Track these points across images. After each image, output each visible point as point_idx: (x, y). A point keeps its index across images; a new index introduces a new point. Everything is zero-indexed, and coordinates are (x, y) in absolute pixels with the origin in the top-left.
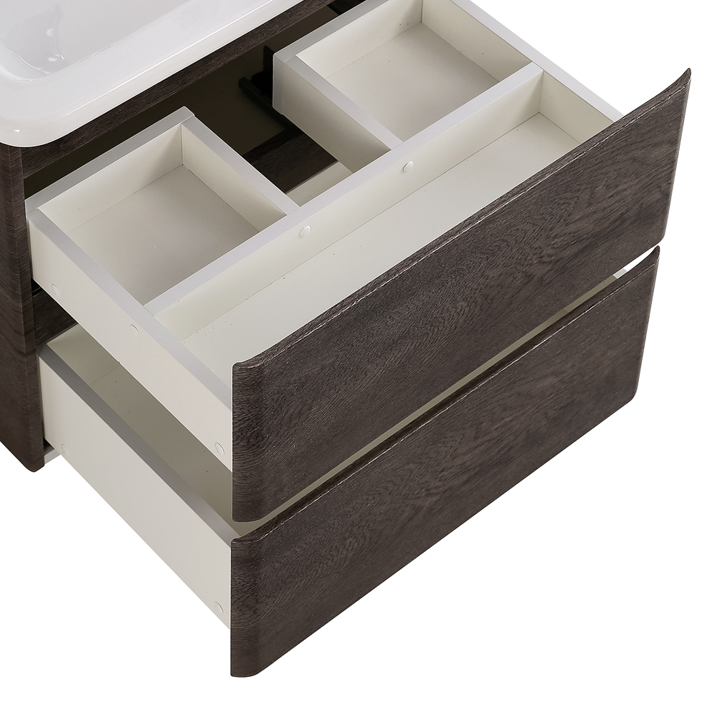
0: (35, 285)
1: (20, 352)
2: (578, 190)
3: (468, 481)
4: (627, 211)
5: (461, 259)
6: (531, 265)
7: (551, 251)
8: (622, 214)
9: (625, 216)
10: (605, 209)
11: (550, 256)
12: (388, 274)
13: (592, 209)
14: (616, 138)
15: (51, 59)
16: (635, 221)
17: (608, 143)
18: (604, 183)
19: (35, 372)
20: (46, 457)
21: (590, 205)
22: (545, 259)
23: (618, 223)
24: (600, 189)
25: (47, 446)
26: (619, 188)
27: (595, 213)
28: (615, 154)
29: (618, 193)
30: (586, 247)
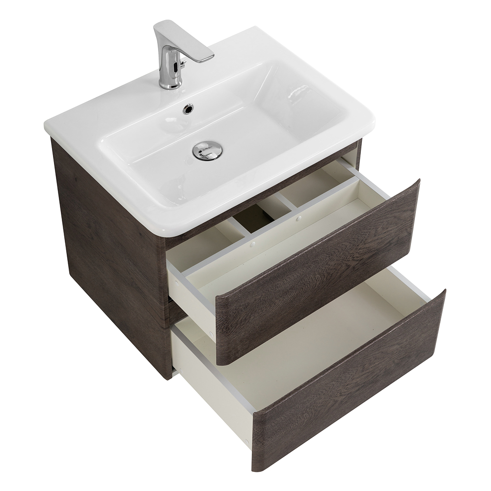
0: (170, 298)
1: (162, 328)
2: (370, 229)
3: (359, 390)
4: (392, 240)
5: (317, 256)
6: (349, 261)
7: (358, 255)
8: (390, 241)
9: (391, 242)
10: (382, 238)
11: (357, 257)
12: (285, 261)
13: (376, 238)
14: (386, 207)
15: (179, 199)
16: (396, 244)
17: (383, 209)
18: (381, 226)
19: (169, 336)
20: (173, 374)
21: (375, 236)
22: (355, 259)
23: (388, 245)
24: (380, 229)
25: (173, 369)
26: (388, 229)
27: (377, 239)
28: (386, 214)
29: (388, 232)
30: (374, 255)
